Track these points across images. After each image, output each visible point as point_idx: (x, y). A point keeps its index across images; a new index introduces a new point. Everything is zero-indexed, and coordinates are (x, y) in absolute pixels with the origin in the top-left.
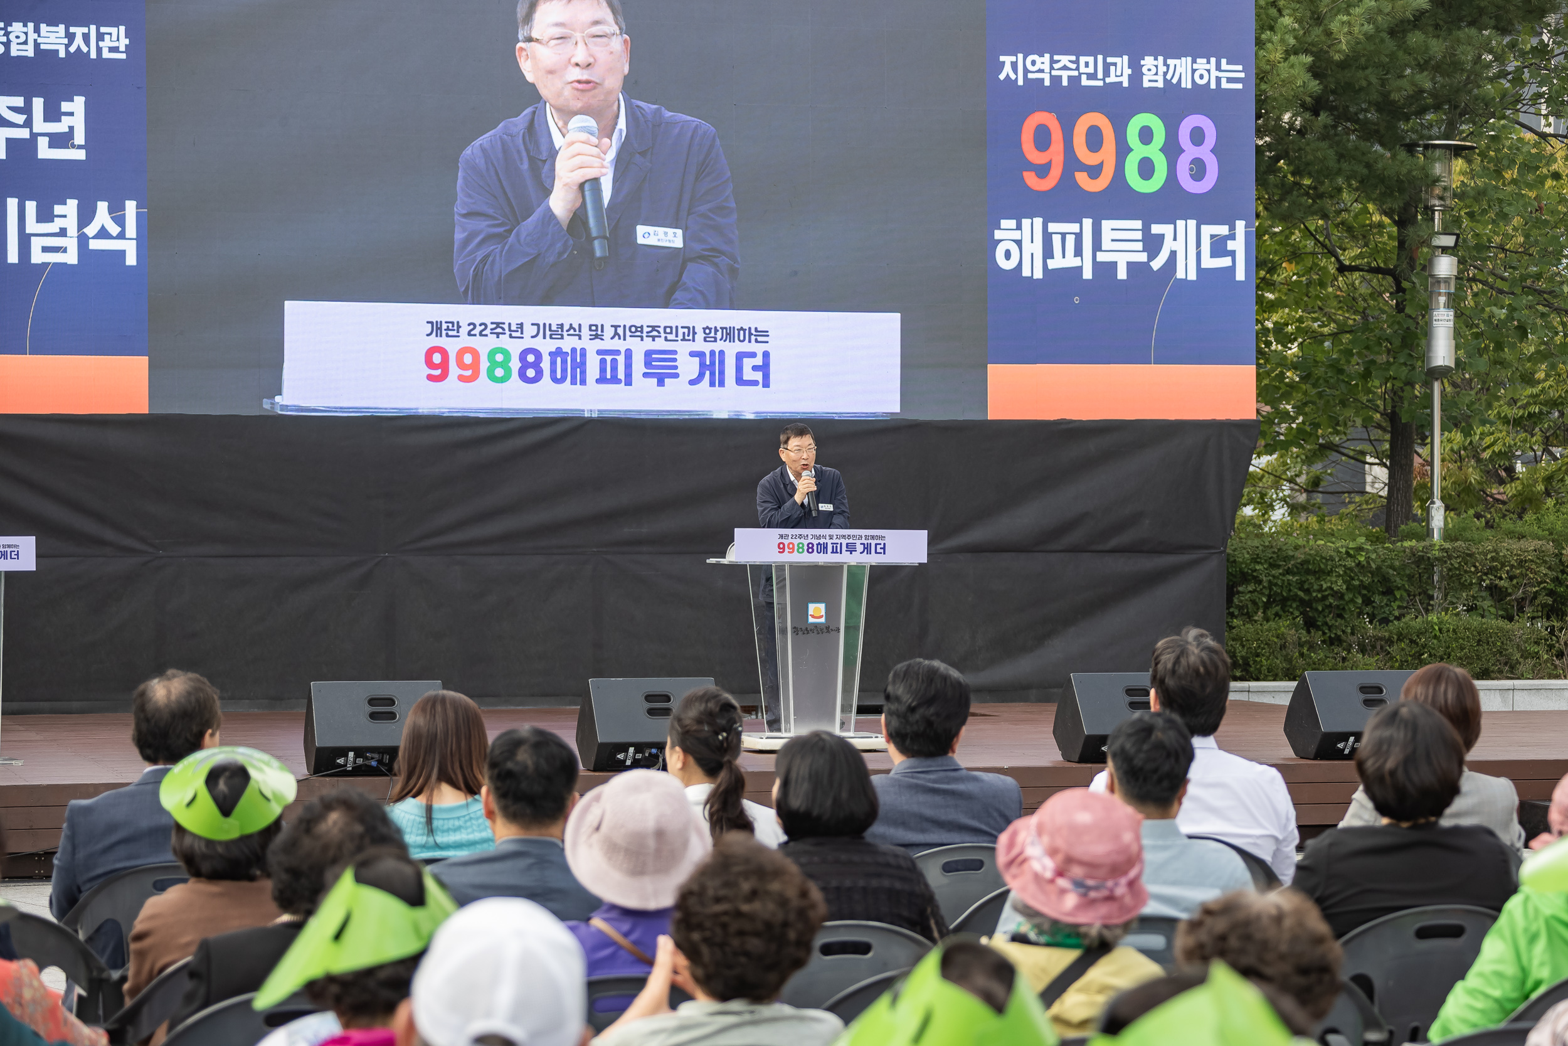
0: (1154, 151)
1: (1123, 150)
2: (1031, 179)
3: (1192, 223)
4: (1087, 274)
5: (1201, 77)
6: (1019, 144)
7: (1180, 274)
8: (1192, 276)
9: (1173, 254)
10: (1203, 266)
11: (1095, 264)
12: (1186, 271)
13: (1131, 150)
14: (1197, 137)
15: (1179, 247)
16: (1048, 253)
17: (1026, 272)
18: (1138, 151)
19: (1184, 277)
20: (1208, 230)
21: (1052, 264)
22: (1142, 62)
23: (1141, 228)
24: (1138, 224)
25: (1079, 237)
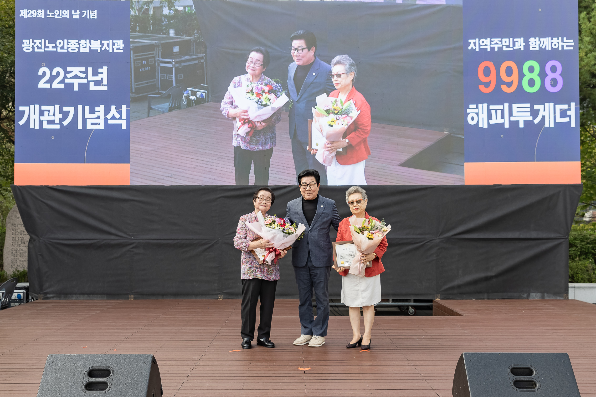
0: (535, 76)
1: (521, 75)
2: (482, 88)
3: (552, 104)
4: (507, 126)
5: (555, 45)
6: (477, 75)
7: (547, 125)
8: (552, 126)
9: (544, 117)
10: (557, 121)
11: (510, 121)
12: (549, 123)
13: (525, 75)
14: (554, 69)
15: (546, 114)
16: (490, 117)
17: (480, 125)
18: (528, 76)
19: (548, 126)
20: (558, 107)
21: (491, 122)
22: (529, 40)
23: (529, 106)
24: (528, 105)
25: (503, 111)
